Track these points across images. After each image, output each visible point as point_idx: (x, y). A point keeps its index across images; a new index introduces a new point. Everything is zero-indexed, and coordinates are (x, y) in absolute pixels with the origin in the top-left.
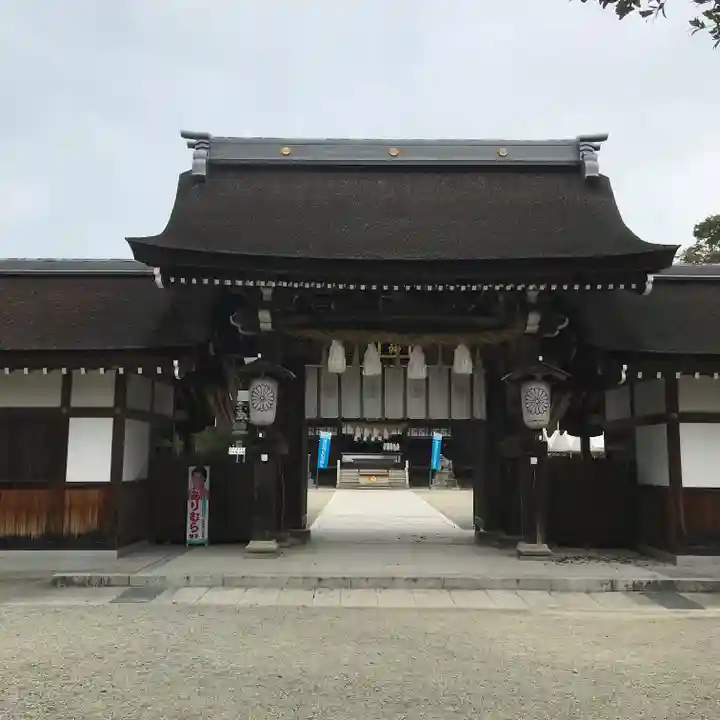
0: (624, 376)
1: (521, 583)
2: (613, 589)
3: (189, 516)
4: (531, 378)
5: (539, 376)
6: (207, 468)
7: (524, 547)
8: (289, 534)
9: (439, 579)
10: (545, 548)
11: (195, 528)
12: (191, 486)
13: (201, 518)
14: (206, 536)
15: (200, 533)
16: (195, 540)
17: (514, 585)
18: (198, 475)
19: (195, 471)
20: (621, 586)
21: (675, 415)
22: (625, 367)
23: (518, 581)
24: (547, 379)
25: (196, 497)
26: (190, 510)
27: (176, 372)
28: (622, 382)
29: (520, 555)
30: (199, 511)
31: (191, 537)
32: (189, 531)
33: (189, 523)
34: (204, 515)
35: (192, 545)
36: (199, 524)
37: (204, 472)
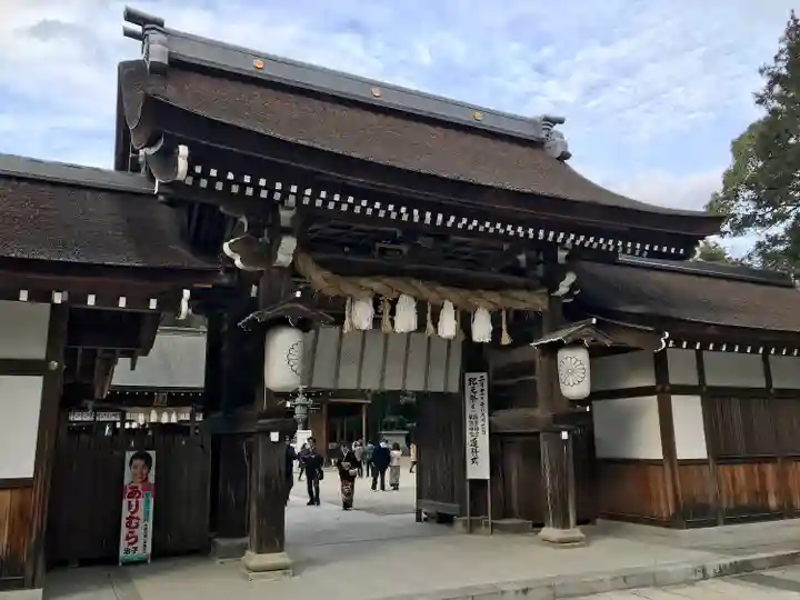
0: (664, 343)
1: (628, 580)
2: (705, 577)
3: (124, 521)
5: (587, 341)
6: (152, 453)
10: (576, 532)
11: (133, 539)
12: (127, 480)
13: (142, 525)
14: (149, 550)
15: (139, 545)
16: (131, 557)
17: (621, 583)
18: (139, 463)
19: (133, 458)
20: (710, 572)
22: (667, 334)
23: (625, 579)
25: (134, 493)
26: (126, 513)
30: (140, 514)
31: (127, 551)
32: (123, 544)
33: (124, 531)
34: (146, 519)
35: (128, 563)
36: (139, 532)
37: (148, 460)
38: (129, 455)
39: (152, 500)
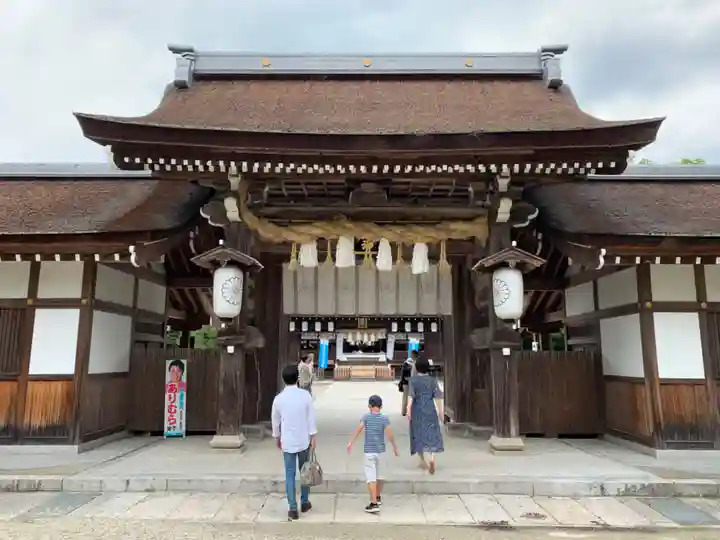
0: (602, 260)
2: (603, 494)
3: (166, 408)
4: (504, 265)
5: (512, 263)
6: (184, 362)
7: (497, 441)
8: (263, 426)
9: (408, 482)
11: (172, 420)
12: (168, 380)
13: (177, 409)
14: (184, 428)
15: (177, 425)
16: (172, 432)
18: (175, 368)
19: (172, 364)
20: (611, 490)
21: (648, 304)
22: (604, 251)
23: (496, 483)
24: (520, 267)
25: (173, 389)
26: (167, 403)
27: (133, 258)
28: (600, 267)
29: (494, 449)
30: (177, 404)
31: (169, 429)
32: (167, 424)
33: (167, 415)
34: (181, 407)
35: (169, 436)
36: (176, 416)
37: (181, 366)
38: (168, 363)
39: (185, 393)
